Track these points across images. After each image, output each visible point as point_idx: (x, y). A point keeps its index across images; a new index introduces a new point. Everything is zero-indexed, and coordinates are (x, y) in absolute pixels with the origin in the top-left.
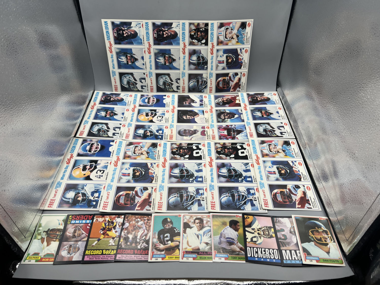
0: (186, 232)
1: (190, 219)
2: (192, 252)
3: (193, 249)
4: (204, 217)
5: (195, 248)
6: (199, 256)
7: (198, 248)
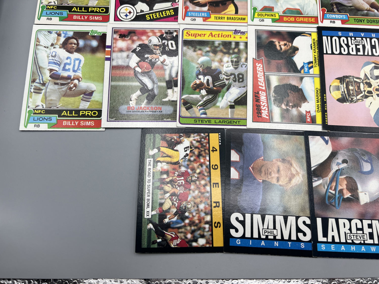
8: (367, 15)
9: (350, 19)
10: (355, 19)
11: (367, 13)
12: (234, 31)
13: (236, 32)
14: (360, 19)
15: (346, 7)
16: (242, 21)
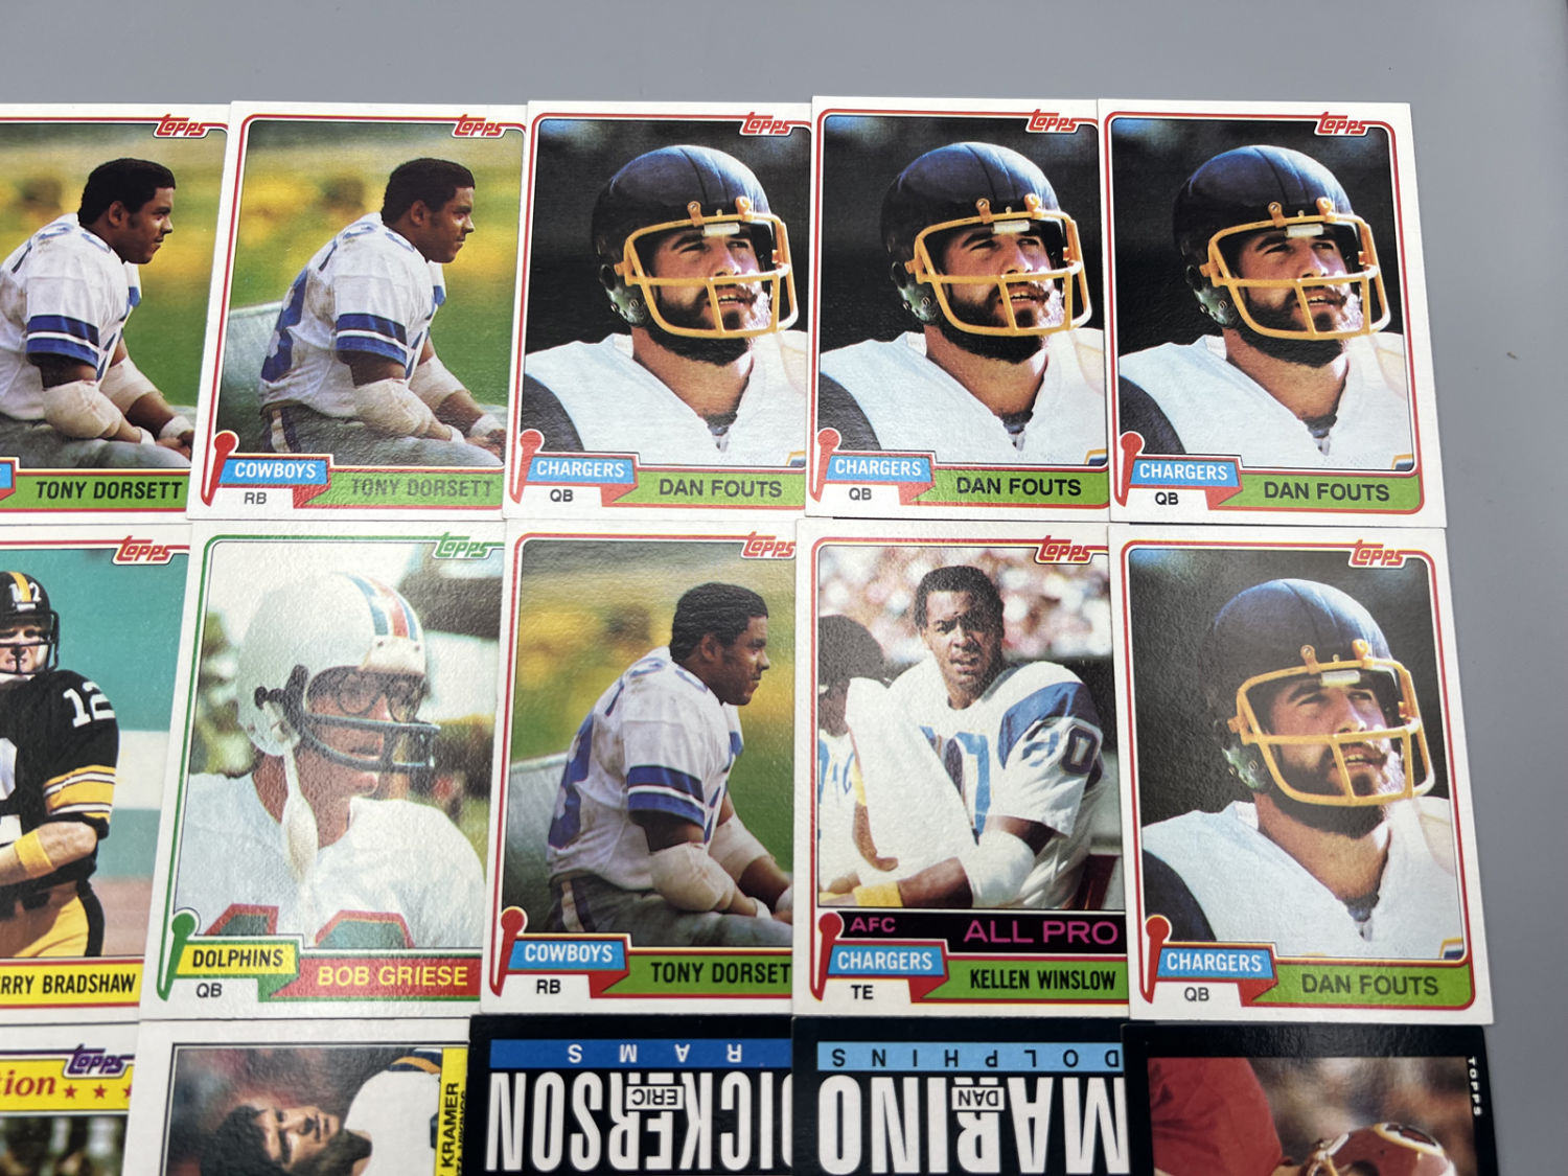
0: (848, 719)
1: (875, 579)
2: (903, 925)
3: (911, 894)
4: (1009, 564)
5: (926, 885)
6: (963, 966)
7: (954, 877)
8: (717, 937)
9: (632, 967)
10: (656, 965)
11: (719, 925)
12: (70, 1057)
13: (82, 1059)
14: (680, 966)
15: (620, 898)
16: (116, 996)
